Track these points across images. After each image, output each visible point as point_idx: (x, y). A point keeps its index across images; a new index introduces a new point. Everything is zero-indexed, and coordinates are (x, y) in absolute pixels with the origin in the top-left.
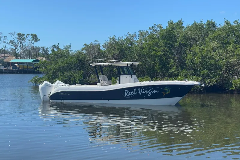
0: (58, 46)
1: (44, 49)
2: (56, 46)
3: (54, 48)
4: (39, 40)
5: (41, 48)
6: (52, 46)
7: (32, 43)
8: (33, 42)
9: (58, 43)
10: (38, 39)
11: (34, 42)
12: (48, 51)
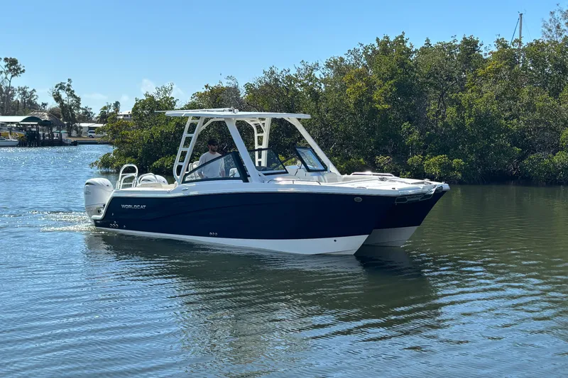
0: (69, 85)
1: (24, 93)
2: (66, 85)
3: (60, 91)
4: (23, 71)
5: (19, 90)
6: (56, 87)
7: (6, 78)
8: (9, 76)
9: (69, 80)
10: (20, 69)
11: (12, 76)
12: (35, 97)
